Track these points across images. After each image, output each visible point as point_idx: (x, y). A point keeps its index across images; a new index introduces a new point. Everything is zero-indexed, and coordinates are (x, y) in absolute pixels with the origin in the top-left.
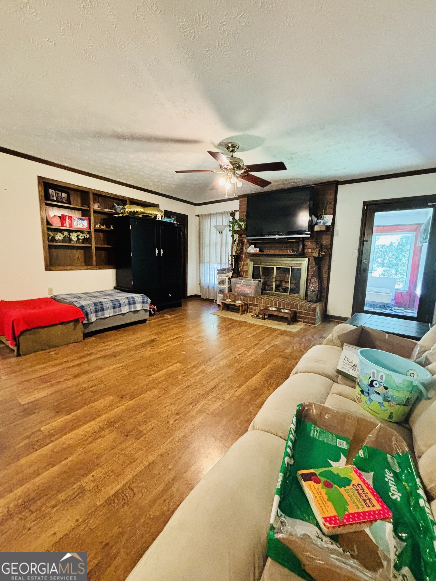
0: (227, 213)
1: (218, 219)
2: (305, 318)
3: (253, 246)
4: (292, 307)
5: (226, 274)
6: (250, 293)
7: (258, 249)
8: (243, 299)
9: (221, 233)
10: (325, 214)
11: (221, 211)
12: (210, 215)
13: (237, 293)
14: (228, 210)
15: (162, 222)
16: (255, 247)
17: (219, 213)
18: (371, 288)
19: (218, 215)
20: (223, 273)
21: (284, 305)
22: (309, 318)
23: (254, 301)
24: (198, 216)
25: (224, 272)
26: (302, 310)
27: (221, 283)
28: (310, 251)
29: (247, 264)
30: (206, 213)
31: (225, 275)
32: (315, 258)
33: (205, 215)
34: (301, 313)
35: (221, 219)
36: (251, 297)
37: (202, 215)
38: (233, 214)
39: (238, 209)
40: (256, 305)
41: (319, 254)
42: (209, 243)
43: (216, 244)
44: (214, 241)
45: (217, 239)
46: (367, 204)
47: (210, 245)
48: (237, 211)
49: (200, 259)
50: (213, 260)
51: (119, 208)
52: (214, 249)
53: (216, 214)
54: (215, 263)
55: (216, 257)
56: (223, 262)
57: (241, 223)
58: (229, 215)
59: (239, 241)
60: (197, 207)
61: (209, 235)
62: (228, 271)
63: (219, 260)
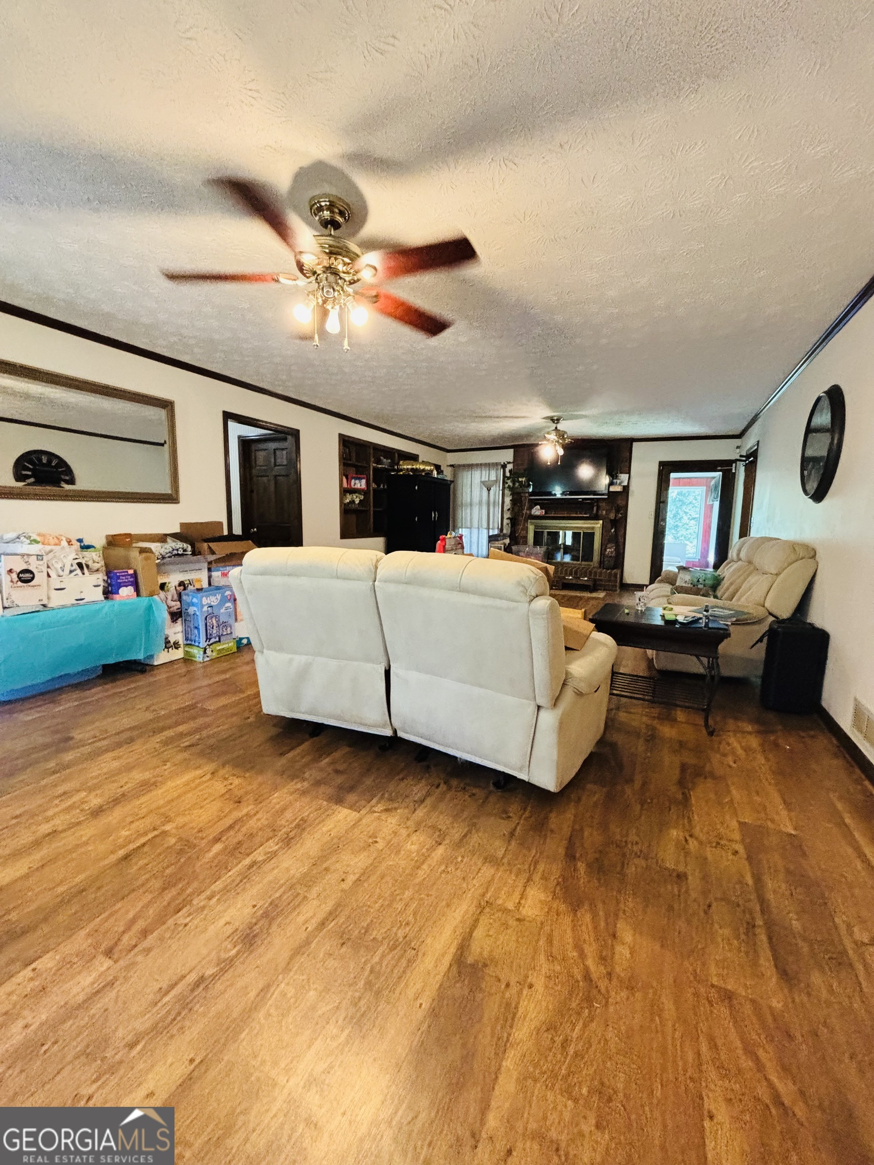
0: (497, 464)
1: (484, 472)
2: (606, 586)
3: (538, 507)
4: (590, 575)
5: (502, 542)
7: (544, 511)
9: (489, 490)
10: (621, 473)
11: (488, 462)
12: (471, 467)
14: (498, 461)
15: (437, 478)
16: (541, 508)
17: (485, 465)
18: (668, 557)
19: (483, 467)
20: (498, 540)
22: (609, 585)
24: (452, 466)
25: (501, 538)
26: (600, 577)
28: (604, 512)
29: (527, 529)
30: (465, 462)
32: (611, 520)
33: (464, 466)
34: (601, 580)
35: (488, 472)
37: (459, 466)
38: (504, 466)
39: (511, 460)
41: (616, 516)
42: (469, 500)
43: (480, 503)
44: (476, 499)
45: (481, 496)
46: (662, 464)
47: (471, 505)
48: (509, 463)
49: (454, 521)
50: (475, 524)
51: (386, 462)
52: (476, 510)
53: (481, 464)
54: (478, 528)
55: (480, 520)
56: (491, 526)
57: (520, 479)
58: (500, 467)
59: (517, 501)
60: (449, 454)
61: (469, 490)
62: (504, 536)
63: (485, 524)
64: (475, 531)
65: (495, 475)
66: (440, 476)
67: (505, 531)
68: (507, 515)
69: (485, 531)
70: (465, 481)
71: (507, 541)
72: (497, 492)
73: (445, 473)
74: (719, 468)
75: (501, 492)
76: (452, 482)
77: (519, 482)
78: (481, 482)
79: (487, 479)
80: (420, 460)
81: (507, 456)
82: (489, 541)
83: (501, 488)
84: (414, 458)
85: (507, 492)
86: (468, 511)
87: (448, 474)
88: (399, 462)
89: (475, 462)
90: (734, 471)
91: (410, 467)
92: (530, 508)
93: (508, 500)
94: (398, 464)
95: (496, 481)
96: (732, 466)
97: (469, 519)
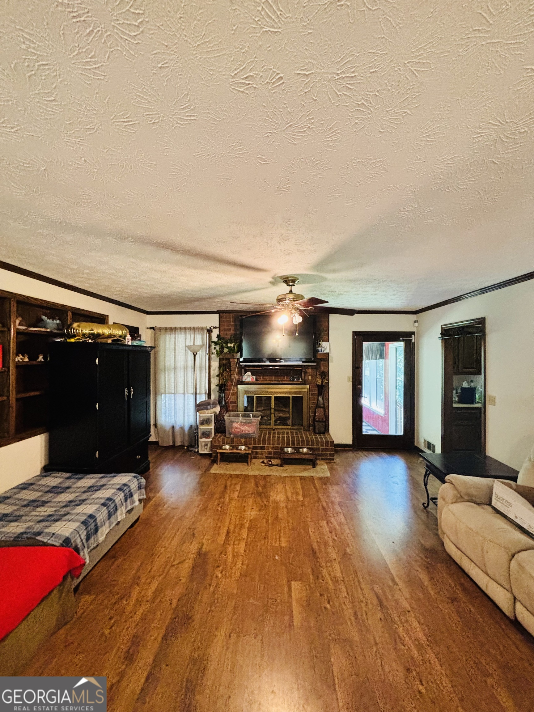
0: (202, 329)
1: (188, 336)
2: (322, 455)
3: (249, 373)
5: (212, 410)
6: (252, 433)
7: (254, 377)
8: (245, 442)
9: (195, 354)
10: (321, 341)
11: (192, 326)
12: (173, 330)
13: (234, 434)
14: (204, 326)
15: (132, 345)
16: (253, 374)
17: (190, 329)
19: (188, 331)
20: (207, 409)
21: (299, 443)
22: (327, 454)
23: (259, 443)
24: (153, 328)
25: (209, 407)
26: (319, 446)
27: (205, 422)
29: (238, 395)
30: (168, 326)
31: (209, 411)
32: (317, 385)
33: (166, 329)
35: (192, 336)
36: (254, 438)
37: (160, 329)
38: (210, 331)
39: (218, 326)
40: (262, 448)
41: (322, 382)
42: (172, 366)
43: (185, 368)
44: (180, 363)
45: (186, 361)
46: (356, 334)
47: (175, 368)
48: (215, 328)
49: (155, 388)
50: (181, 389)
51: (51, 324)
52: (180, 374)
53: (185, 328)
54: (184, 393)
55: (185, 385)
56: (198, 392)
57: (229, 345)
58: (205, 331)
59: (225, 366)
60: (148, 316)
61: (172, 356)
62: (214, 405)
63: (191, 390)
64: (180, 398)
65: (200, 340)
66: (135, 343)
67: (213, 397)
68: (215, 381)
69: (192, 397)
70: (167, 344)
71: (218, 409)
72: (202, 355)
73: (143, 338)
74: (401, 339)
75: (207, 356)
76: (152, 348)
77: (228, 348)
78: (186, 346)
79: (192, 344)
80: (111, 322)
81: (213, 321)
82: (197, 411)
83: (208, 352)
84: (101, 319)
85: (214, 356)
86: (172, 375)
87: (146, 339)
88: (72, 324)
89: (178, 326)
90: (413, 341)
91: (87, 331)
92: (240, 374)
93: (215, 364)
94: (70, 326)
95: (202, 346)
96: (411, 337)
97: (173, 384)
